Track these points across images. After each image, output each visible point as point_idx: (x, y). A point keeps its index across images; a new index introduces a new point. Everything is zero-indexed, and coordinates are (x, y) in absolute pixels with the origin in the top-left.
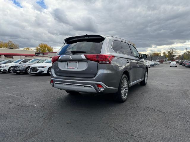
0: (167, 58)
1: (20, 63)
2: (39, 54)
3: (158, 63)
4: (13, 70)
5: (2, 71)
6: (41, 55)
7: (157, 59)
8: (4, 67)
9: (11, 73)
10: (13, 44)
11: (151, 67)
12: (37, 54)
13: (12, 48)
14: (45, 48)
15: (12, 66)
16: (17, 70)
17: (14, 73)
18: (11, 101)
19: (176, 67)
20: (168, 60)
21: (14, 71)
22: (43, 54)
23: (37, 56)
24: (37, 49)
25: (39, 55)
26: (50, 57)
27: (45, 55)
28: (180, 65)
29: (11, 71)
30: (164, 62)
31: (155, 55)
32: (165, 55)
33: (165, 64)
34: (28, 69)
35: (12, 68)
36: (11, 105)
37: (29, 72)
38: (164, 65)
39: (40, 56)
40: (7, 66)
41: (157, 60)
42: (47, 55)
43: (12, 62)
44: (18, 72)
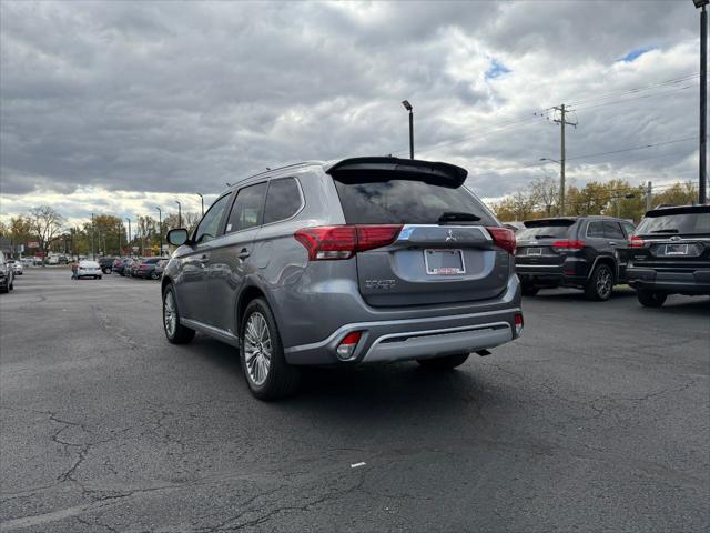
0: (23, 247)
19: (99, 277)
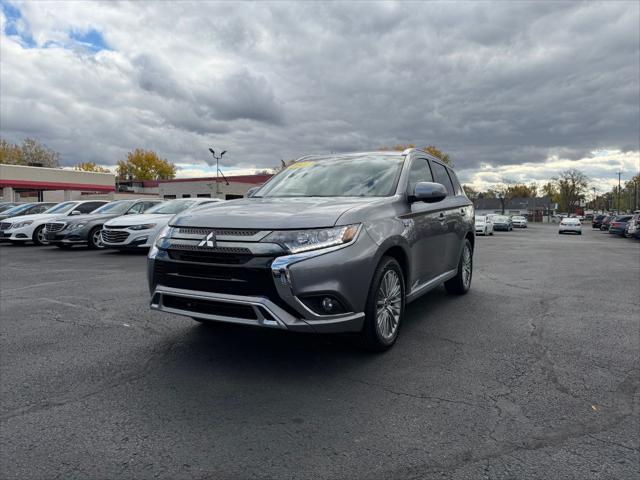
0: (557, 205)
1: (70, 214)
2: (129, 184)
3: (522, 220)
4: (47, 236)
5: (11, 238)
6: (134, 188)
7: (521, 207)
8: (18, 226)
9: (42, 245)
10: (41, 152)
11: (495, 233)
12: (123, 186)
13: (40, 165)
14: (150, 165)
15: (46, 222)
16: (63, 237)
17: (51, 244)
18: (60, 315)
19: (579, 233)
20: (559, 211)
21: (54, 240)
22: (143, 185)
23: (121, 191)
24: (123, 170)
25: (129, 188)
26: (165, 196)
27: (148, 190)
28: (594, 227)
29: (41, 237)
30: (545, 219)
31: (516, 193)
32: (550, 195)
33: (548, 223)
34: (98, 234)
35: (45, 230)
36: (61, 324)
37: (99, 241)
38: (543, 226)
39: (132, 192)
40: (29, 223)
41: (522, 212)
42: (155, 190)
43: (44, 210)
44: (64, 241)
